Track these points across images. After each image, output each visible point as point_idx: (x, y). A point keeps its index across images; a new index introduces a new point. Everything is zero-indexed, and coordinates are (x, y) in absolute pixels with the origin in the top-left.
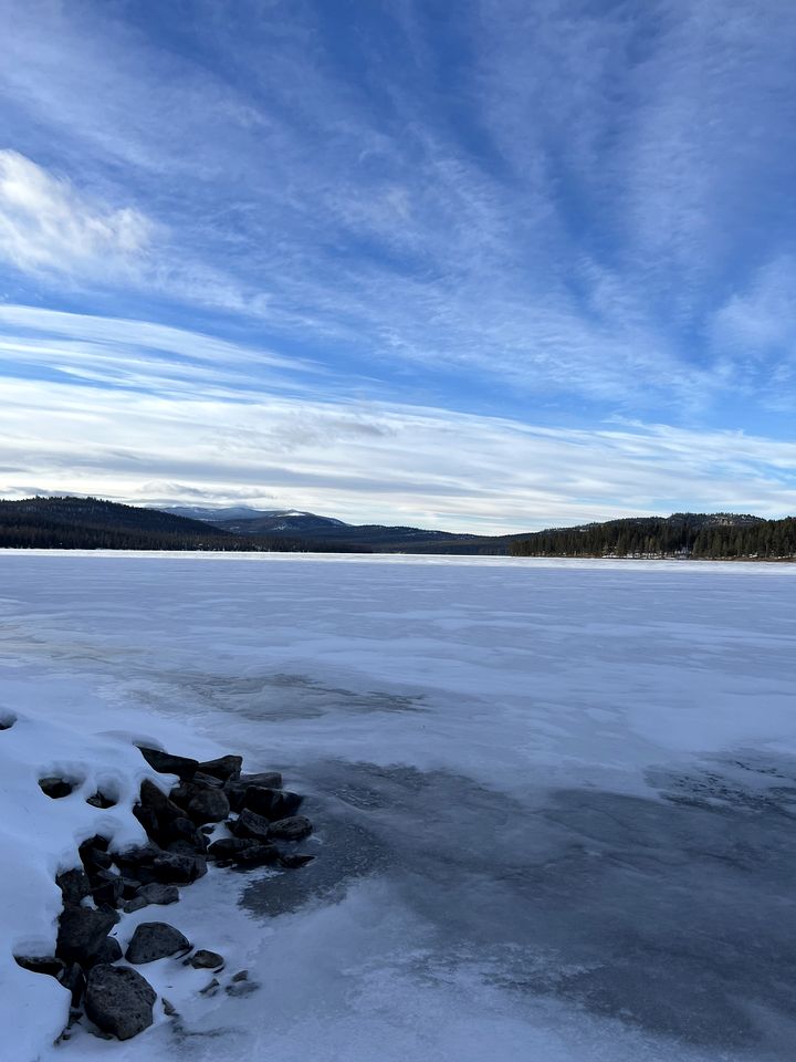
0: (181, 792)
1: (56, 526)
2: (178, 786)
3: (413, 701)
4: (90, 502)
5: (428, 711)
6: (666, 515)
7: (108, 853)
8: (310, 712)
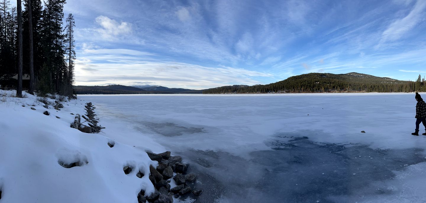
0: (160, 167)
1: (113, 90)
2: (158, 165)
3: (202, 129)
4: (119, 85)
5: (207, 132)
6: (232, 85)
7: (145, 196)
8: (178, 134)
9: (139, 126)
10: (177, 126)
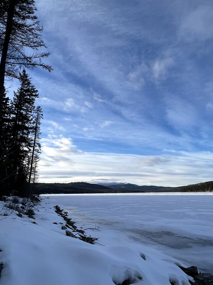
1: (75, 189)
2: (194, 281)
9: (134, 235)
10: (177, 235)
